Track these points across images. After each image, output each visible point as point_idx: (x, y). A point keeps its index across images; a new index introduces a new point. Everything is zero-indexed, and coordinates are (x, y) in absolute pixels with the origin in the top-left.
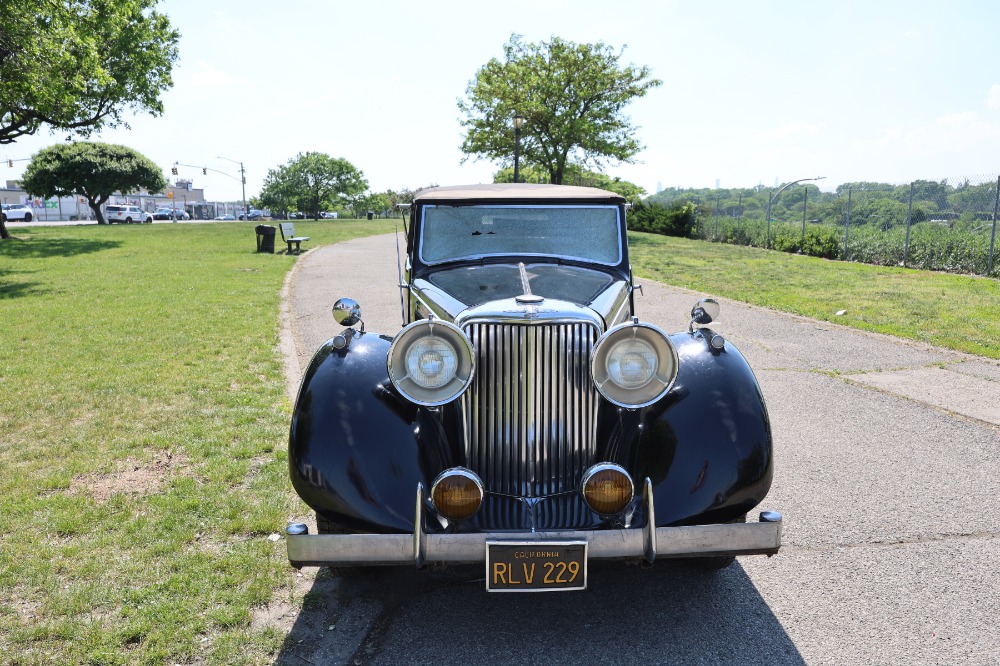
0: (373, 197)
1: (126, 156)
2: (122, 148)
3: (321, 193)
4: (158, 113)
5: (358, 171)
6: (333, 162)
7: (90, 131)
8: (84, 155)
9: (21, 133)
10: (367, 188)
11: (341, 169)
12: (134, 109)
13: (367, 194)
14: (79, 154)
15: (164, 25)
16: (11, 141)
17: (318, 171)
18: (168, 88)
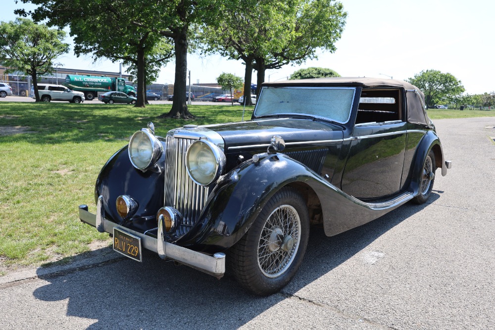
0: (469, 97)
1: (329, 74)
2: (328, 69)
3: (432, 94)
4: (333, 51)
5: (458, 81)
6: (442, 76)
7: (301, 62)
8: (311, 74)
9: (284, 64)
10: (463, 91)
11: (446, 80)
12: (323, 50)
13: (464, 94)
14: (309, 73)
15: (341, 7)
16: (280, 68)
17: (431, 81)
18: (339, 39)
